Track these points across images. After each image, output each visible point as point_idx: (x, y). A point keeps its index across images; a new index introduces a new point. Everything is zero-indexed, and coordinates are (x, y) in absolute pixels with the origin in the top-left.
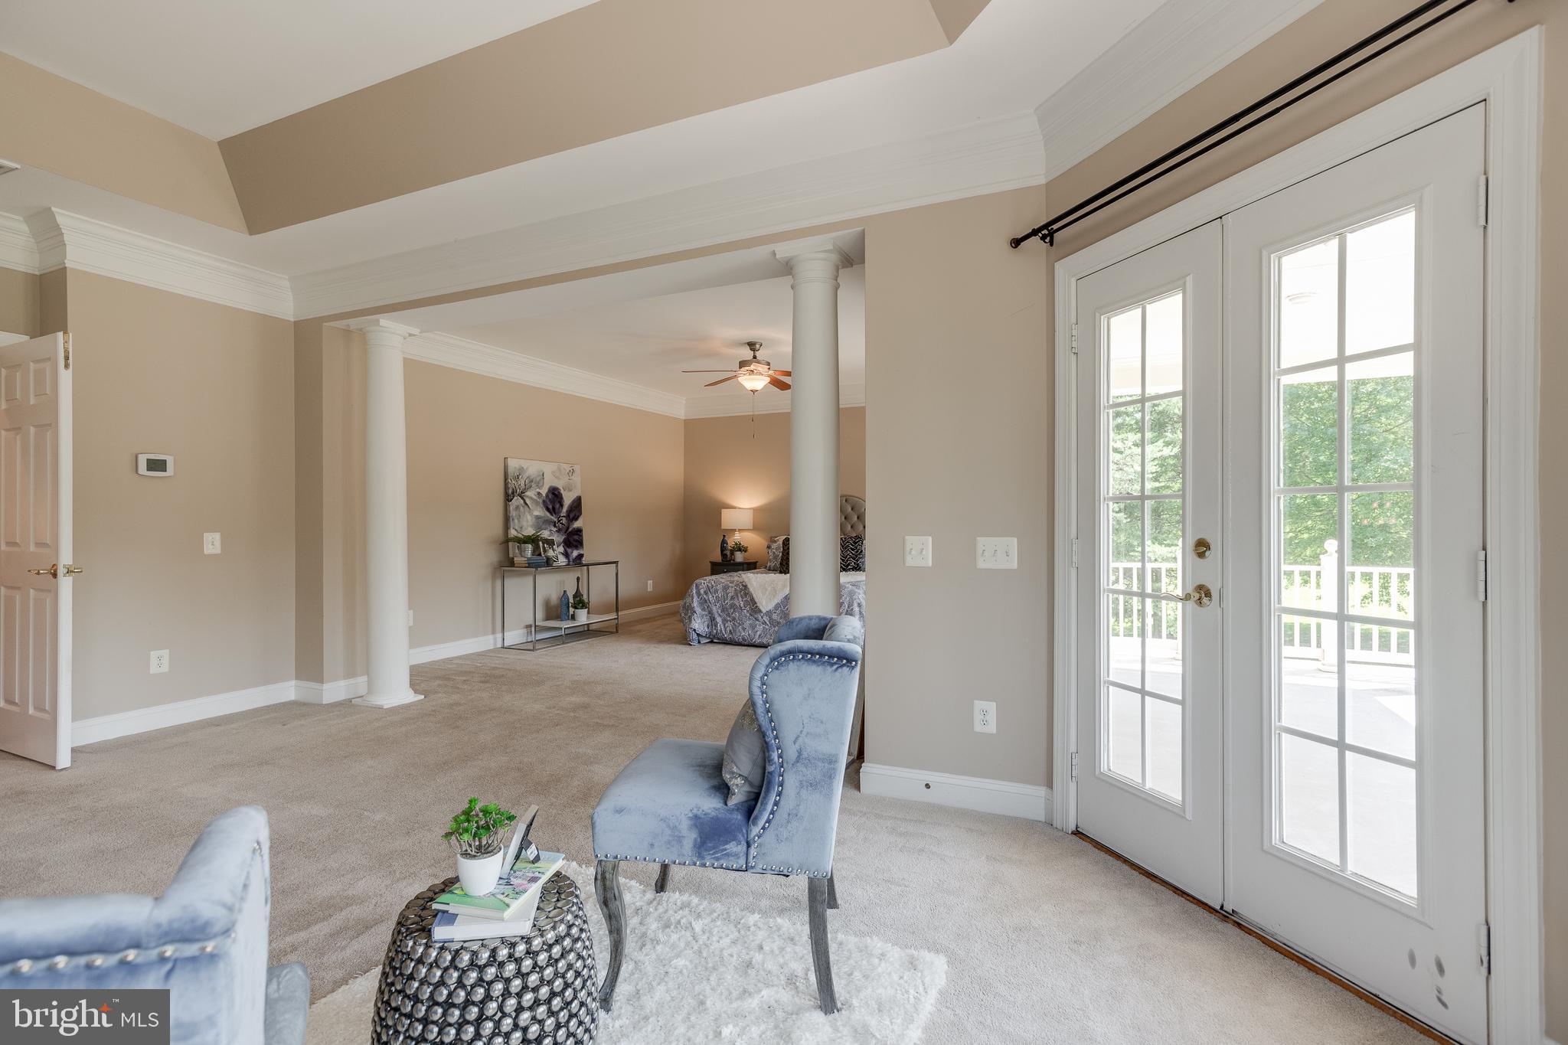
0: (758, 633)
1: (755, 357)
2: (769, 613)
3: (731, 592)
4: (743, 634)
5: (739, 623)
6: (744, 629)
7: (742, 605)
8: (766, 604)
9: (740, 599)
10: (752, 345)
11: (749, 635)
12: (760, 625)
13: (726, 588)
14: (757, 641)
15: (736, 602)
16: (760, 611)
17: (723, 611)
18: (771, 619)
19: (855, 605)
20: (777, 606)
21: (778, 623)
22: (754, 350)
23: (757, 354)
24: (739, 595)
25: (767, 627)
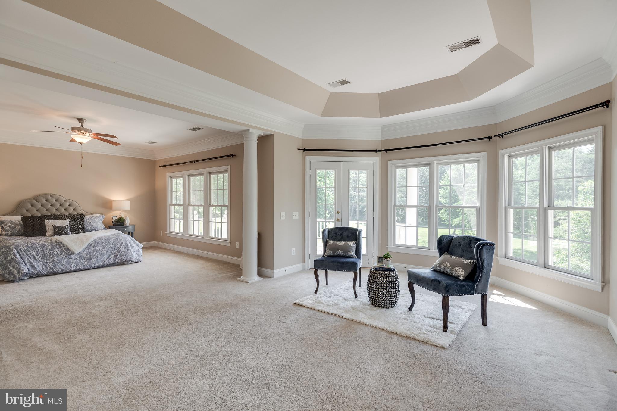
0: (73, 265)
1: (82, 126)
2: (79, 254)
3: (48, 247)
4: (59, 268)
5: (58, 263)
6: (62, 265)
7: (59, 252)
8: (77, 249)
9: (57, 250)
10: (81, 120)
11: (66, 267)
12: (73, 261)
13: (43, 246)
14: (72, 268)
15: (54, 251)
16: (73, 253)
17: (43, 258)
18: (80, 256)
19: (128, 243)
20: (83, 250)
21: (85, 258)
22: (82, 123)
23: (83, 125)
24: (56, 248)
25: (77, 261)
